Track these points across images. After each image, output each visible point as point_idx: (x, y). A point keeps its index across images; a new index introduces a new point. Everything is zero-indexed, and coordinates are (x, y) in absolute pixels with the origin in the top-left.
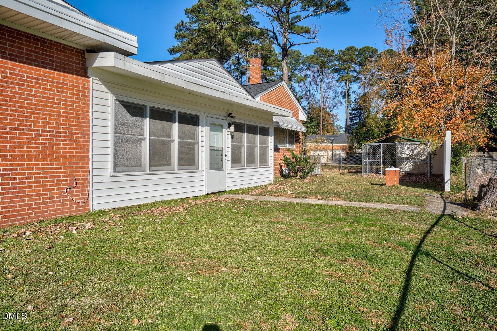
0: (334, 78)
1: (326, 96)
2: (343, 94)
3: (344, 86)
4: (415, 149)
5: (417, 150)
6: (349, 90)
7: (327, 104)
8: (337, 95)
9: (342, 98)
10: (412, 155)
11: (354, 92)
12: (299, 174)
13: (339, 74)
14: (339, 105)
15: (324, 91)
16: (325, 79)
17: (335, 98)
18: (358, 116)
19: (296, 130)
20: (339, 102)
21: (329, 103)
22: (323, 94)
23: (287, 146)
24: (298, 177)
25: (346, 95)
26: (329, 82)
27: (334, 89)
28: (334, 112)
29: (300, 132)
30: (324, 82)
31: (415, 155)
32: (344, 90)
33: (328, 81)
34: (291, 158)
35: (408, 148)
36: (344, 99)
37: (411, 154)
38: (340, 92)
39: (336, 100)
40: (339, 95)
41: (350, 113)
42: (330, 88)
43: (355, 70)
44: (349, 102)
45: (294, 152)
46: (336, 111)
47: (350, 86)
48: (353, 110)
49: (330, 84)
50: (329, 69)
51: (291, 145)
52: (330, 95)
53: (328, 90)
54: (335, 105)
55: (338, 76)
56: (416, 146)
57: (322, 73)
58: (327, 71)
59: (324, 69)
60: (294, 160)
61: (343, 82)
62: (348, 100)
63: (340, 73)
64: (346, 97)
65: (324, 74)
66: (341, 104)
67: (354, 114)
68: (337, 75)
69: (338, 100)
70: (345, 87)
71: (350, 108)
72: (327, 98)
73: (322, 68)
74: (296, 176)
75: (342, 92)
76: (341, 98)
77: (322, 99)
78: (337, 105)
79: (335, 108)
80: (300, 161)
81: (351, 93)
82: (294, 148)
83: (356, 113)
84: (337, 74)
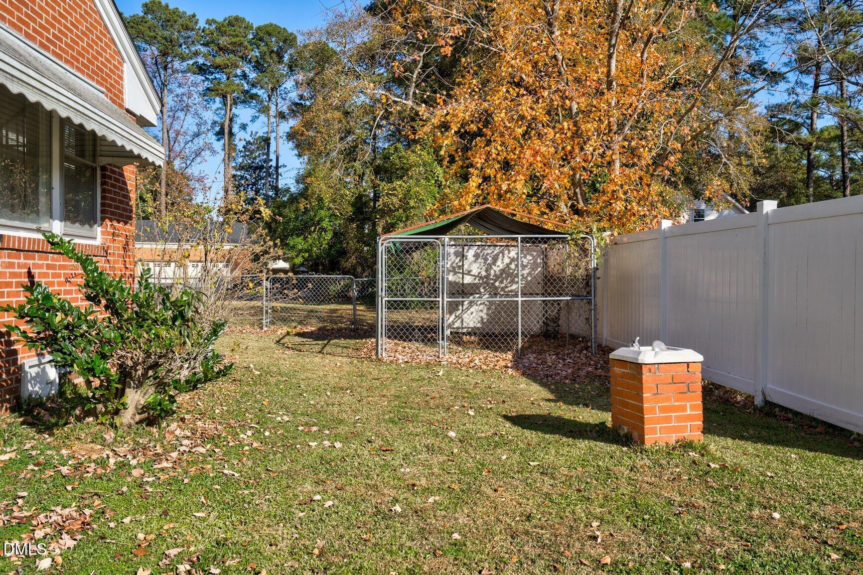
0: (195, 84)
1: (176, 126)
2: (217, 129)
3: (221, 109)
4: (495, 259)
5: (499, 263)
6: (231, 120)
7: (177, 148)
8: (203, 129)
9: (214, 137)
10: (487, 277)
11: (244, 127)
12: (134, 398)
13: (207, 79)
14: (208, 152)
15: (171, 114)
16: (173, 86)
17: (197, 135)
18: (254, 184)
19: (111, 137)
20: (209, 147)
21: (182, 145)
22: (169, 121)
23: (57, 227)
24: (128, 417)
25: (226, 131)
26: (183, 94)
27: (196, 114)
28: (195, 170)
29: (130, 157)
30: (171, 91)
31: (497, 277)
32: (218, 119)
33: (180, 91)
34: (81, 303)
35: (477, 256)
36: (218, 140)
37: (484, 273)
38: (210, 123)
39: (200, 142)
40: (208, 130)
41: (234, 176)
42: (186, 109)
43: (245, 76)
44: (231, 147)
45: (101, 263)
46: (201, 167)
47: (234, 110)
48: (241, 168)
49: (185, 98)
50: (183, 59)
51: (76, 229)
52: (185, 127)
53: (181, 114)
54: (198, 154)
55: (206, 83)
56: (497, 250)
57: (165, 68)
58: (177, 64)
59: (169, 59)
60: (100, 314)
61: (218, 99)
62: (229, 144)
63: (210, 77)
64: (226, 135)
65: (170, 71)
66: (214, 152)
67: (242, 177)
68: (203, 81)
69: (207, 140)
70: (223, 112)
71: (234, 164)
72: (178, 133)
73: (164, 54)
74: (117, 412)
75: (215, 123)
76: (211, 138)
77: (166, 134)
78: (203, 153)
79: (199, 159)
80: (140, 318)
81: (235, 129)
82: (98, 242)
83: (248, 177)
84: (203, 78)
